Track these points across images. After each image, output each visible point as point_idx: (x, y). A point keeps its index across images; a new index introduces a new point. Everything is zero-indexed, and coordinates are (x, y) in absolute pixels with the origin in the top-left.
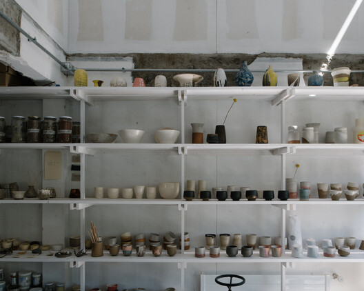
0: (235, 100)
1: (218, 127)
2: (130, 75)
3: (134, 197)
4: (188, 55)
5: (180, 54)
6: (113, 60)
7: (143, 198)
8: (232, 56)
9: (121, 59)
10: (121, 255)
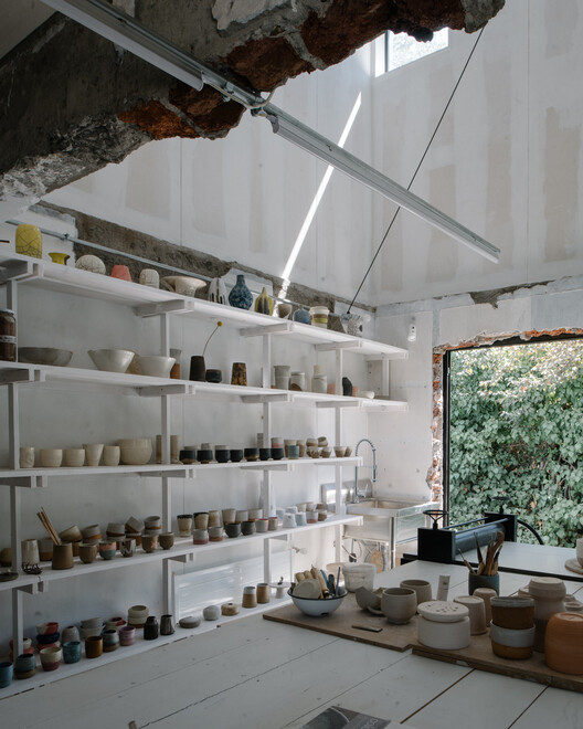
0: (219, 324)
1: (193, 358)
2: (72, 248)
3: (87, 463)
4: (152, 239)
5: (141, 234)
6: (44, 213)
7: (100, 465)
8: (203, 257)
9: (56, 216)
10: (99, 560)
